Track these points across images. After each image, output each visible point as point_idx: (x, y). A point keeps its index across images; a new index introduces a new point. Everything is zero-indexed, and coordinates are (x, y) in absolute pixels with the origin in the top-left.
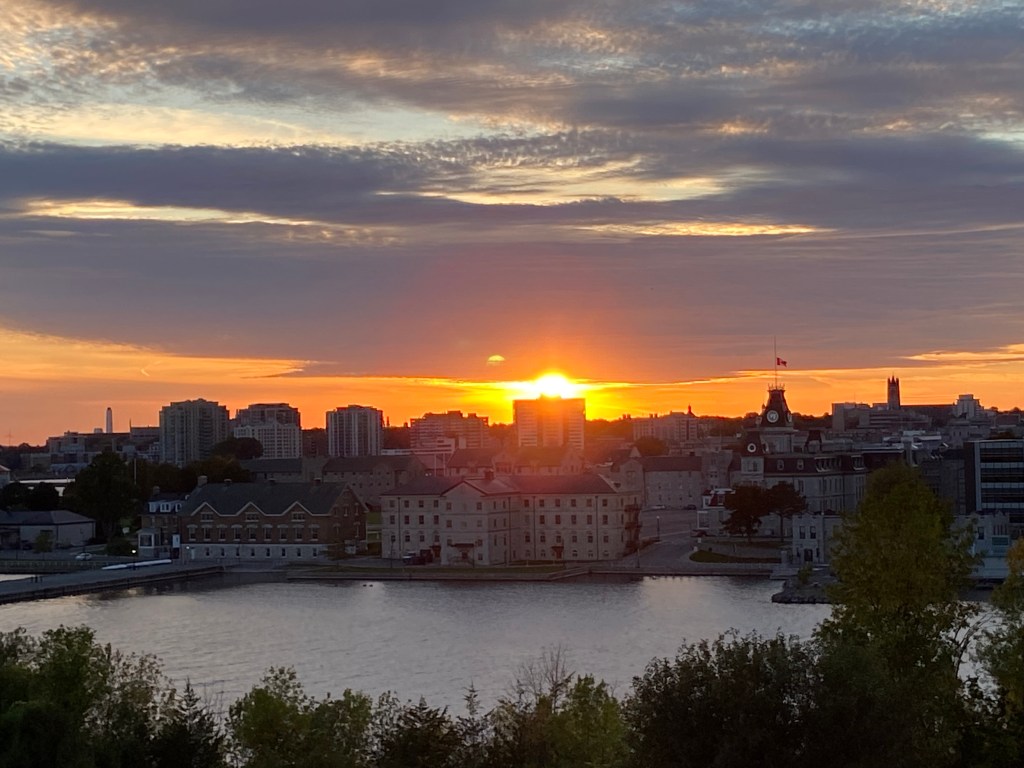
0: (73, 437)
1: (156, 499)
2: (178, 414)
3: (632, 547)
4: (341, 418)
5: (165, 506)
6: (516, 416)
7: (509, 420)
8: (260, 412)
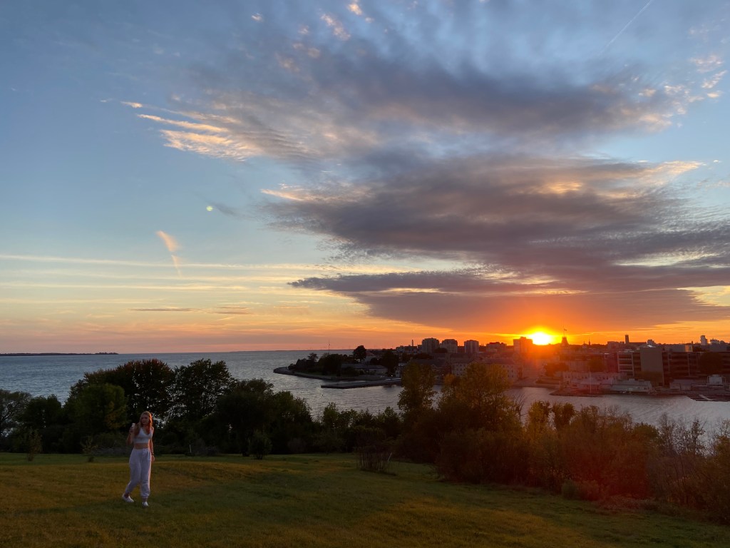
0: (402, 347)
1: (400, 362)
2: (426, 342)
3: (520, 379)
4: (467, 343)
5: (402, 365)
6: (514, 344)
7: (512, 344)
8: (447, 342)
